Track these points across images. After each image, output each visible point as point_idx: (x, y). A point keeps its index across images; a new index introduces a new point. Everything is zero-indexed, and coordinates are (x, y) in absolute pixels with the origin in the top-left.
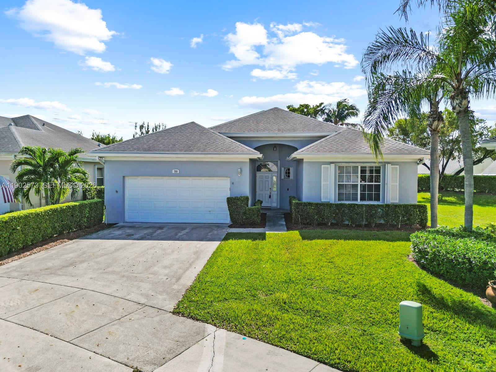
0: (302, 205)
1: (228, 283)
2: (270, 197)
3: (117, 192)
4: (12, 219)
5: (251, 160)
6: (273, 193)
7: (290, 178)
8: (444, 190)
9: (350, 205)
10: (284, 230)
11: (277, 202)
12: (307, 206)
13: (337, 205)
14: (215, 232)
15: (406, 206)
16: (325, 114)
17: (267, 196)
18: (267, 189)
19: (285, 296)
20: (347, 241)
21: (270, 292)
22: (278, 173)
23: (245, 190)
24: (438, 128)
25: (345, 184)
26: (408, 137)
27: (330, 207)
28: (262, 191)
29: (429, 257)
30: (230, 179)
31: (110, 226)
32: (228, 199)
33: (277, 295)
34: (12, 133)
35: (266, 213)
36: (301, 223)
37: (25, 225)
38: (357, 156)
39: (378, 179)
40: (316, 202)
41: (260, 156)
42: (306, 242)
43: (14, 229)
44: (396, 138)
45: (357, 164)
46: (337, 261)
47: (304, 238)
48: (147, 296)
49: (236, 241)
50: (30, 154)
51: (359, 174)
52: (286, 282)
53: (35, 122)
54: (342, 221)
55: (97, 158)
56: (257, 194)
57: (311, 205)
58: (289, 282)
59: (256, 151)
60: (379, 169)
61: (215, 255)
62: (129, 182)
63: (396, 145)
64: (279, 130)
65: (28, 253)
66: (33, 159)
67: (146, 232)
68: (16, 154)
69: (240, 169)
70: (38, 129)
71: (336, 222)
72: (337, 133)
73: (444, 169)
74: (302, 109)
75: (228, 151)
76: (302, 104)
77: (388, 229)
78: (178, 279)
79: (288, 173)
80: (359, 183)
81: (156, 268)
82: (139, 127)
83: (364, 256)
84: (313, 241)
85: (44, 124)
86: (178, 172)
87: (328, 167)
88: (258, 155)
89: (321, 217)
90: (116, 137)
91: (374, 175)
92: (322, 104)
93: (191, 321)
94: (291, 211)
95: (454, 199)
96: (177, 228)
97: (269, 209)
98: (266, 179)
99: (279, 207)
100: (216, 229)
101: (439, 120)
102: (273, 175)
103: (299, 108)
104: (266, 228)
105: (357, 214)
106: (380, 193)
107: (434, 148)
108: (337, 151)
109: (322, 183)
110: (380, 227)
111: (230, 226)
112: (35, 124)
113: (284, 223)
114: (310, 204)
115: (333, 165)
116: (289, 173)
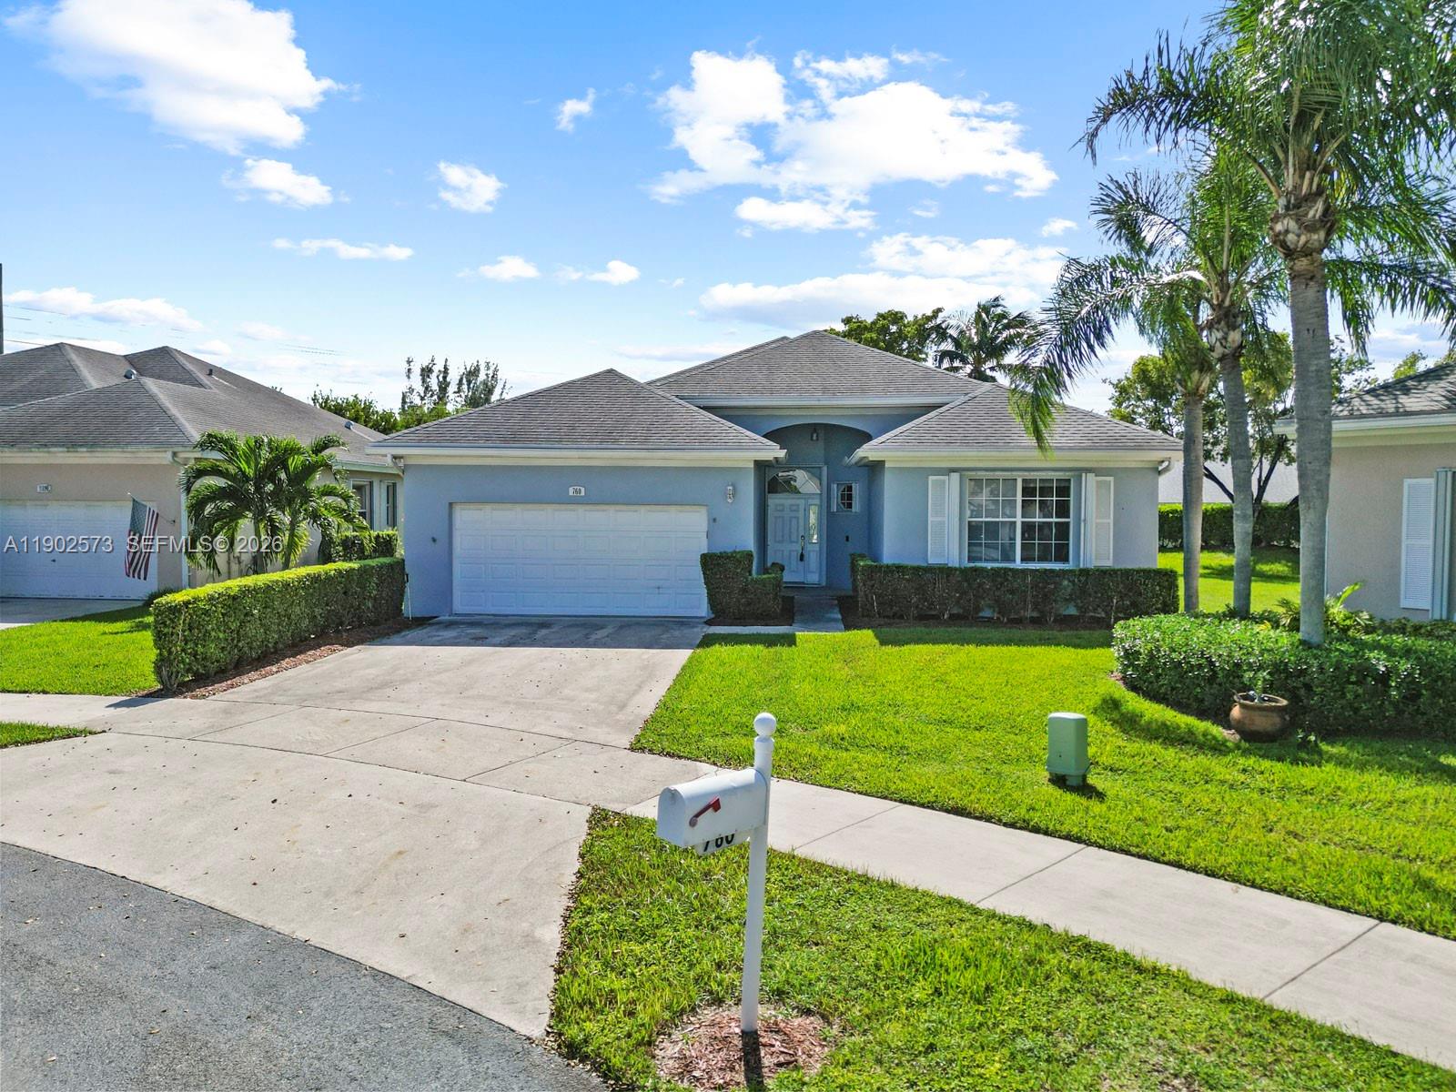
0: (880, 571)
1: (725, 712)
2: (802, 558)
3: (434, 540)
4: (244, 592)
5: (758, 463)
6: (809, 547)
7: (853, 510)
8: (1263, 544)
9: (996, 571)
10: (838, 630)
11: (821, 572)
12: (892, 572)
13: (964, 571)
14: (677, 633)
15: (1127, 573)
16: (949, 340)
17: (795, 556)
18: (794, 538)
19: (842, 729)
20: (983, 647)
21: (814, 725)
22: (821, 500)
23: (746, 539)
24: (1201, 389)
25: (986, 522)
26: (1168, 404)
27: (948, 576)
28: (781, 542)
29: (1141, 663)
30: (708, 511)
31: (421, 622)
32: (704, 557)
33: (827, 729)
34: (152, 397)
35: (793, 597)
36: (879, 614)
37: (265, 607)
38: (1014, 454)
39: (1063, 509)
40: (916, 564)
41: (782, 454)
42: (889, 649)
43: (246, 615)
44: (1138, 407)
45: (1014, 473)
46: (953, 678)
47: (883, 643)
48: (571, 729)
49: (729, 647)
50: (221, 450)
51: (1019, 498)
52: (844, 709)
53: (189, 366)
54: (978, 609)
55: (389, 459)
56: (770, 552)
57: (903, 572)
58: (849, 708)
59: (771, 443)
60: (1066, 484)
61: (687, 670)
62: (463, 516)
63: (1108, 427)
64: (825, 390)
65: (274, 669)
66: (230, 461)
67: (513, 632)
68: (176, 450)
69: (733, 485)
70: (201, 385)
71: (961, 611)
72: (967, 398)
73: (1262, 489)
74: (883, 326)
75: (706, 441)
76: (883, 311)
77: (1085, 628)
78: (622, 707)
79: (847, 498)
80: (1019, 520)
81: (566, 692)
82: (419, 372)
83: (1012, 671)
84: (906, 648)
85: (211, 370)
86: (583, 494)
87: (944, 482)
88: (774, 452)
89: (926, 600)
90: (374, 403)
91: (1054, 498)
92: (939, 310)
93: (668, 759)
94: (855, 589)
95: (1286, 569)
96: (583, 625)
97: (799, 587)
98: (793, 514)
99: (824, 584)
100: (674, 627)
101: (1201, 371)
102: (810, 501)
103: (874, 323)
104: (795, 626)
105: (1012, 592)
106: (1068, 544)
107: (1192, 434)
108: (965, 443)
109: (930, 519)
110: (1065, 622)
111: (709, 623)
112: (188, 372)
113: (839, 616)
114: (900, 568)
115: (955, 476)
116: (850, 497)
